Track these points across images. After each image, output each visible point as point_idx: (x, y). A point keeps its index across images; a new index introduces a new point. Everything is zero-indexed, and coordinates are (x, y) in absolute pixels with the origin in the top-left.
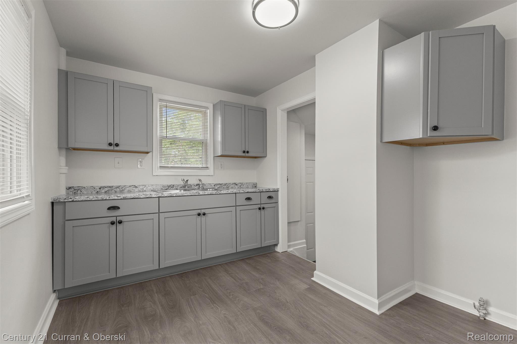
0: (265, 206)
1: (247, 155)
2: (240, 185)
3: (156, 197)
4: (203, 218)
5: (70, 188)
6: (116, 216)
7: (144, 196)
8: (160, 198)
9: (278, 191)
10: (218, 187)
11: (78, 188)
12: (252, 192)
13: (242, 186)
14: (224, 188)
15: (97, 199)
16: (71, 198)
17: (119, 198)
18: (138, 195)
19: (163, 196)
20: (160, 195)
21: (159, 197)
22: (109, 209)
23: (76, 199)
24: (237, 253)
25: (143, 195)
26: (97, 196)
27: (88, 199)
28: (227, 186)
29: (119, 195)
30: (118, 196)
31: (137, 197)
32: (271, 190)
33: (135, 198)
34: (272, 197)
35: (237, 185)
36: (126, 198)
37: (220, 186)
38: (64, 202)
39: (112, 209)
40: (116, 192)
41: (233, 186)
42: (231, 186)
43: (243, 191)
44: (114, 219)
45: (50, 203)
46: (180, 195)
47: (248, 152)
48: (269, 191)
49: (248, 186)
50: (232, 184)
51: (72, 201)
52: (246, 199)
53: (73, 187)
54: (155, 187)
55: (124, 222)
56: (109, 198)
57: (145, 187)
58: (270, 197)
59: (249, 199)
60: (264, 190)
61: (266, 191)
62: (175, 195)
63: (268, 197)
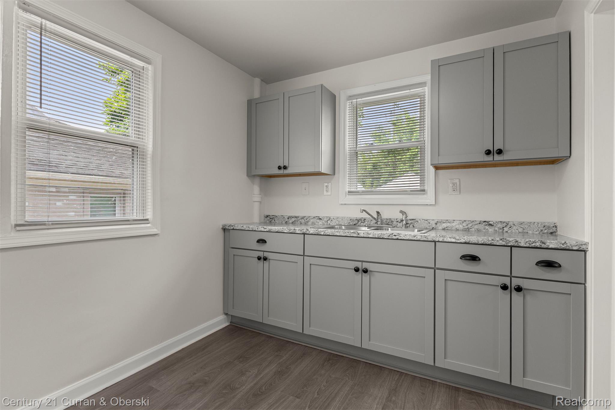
0: (524, 284)
1: (497, 158)
3: (300, 233)
4: (366, 277)
5: (267, 216)
6: (263, 251)
7: (288, 230)
8: (305, 235)
9: (585, 251)
10: (443, 227)
12: (480, 243)
13: (506, 229)
14: (457, 230)
15: (248, 229)
16: (232, 226)
17: (265, 230)
18: (281, 228)
19: (308, 233)
20: (305, 231)
21: (304, 234)
22: (258, 241)
23: (235, 228)
24: (435, 367)
25: (287, 229)
27: (243, 228)
28: (466, 227)
29: (265, 227)
30: (264, 228)
31: (280, 231)
32: (552, 246)
33: (279, 232)
34: (557, 265)
35: (491, 225)
36: (271, 231)
38: (228, 229)
39: (261, 242)
40: (301, 223)
41: (481, 227)
42: (476, 227)
43: (455, 238)
44: (261, 254)
45: (221, 229)
47: (500, 152)
48: (544, 246)
50: (478, 222)
51: (233, 229)
52: (464, 257)
53: (269, 215)
54: (341, 220)
55: (269, 259)
56: (258, 229)
57: (329, 220)
58: (549, 264)
59: (474, 258)
60: (520, 243)
61: (529, 245)
62: (323, 232)
63: (538, 264)
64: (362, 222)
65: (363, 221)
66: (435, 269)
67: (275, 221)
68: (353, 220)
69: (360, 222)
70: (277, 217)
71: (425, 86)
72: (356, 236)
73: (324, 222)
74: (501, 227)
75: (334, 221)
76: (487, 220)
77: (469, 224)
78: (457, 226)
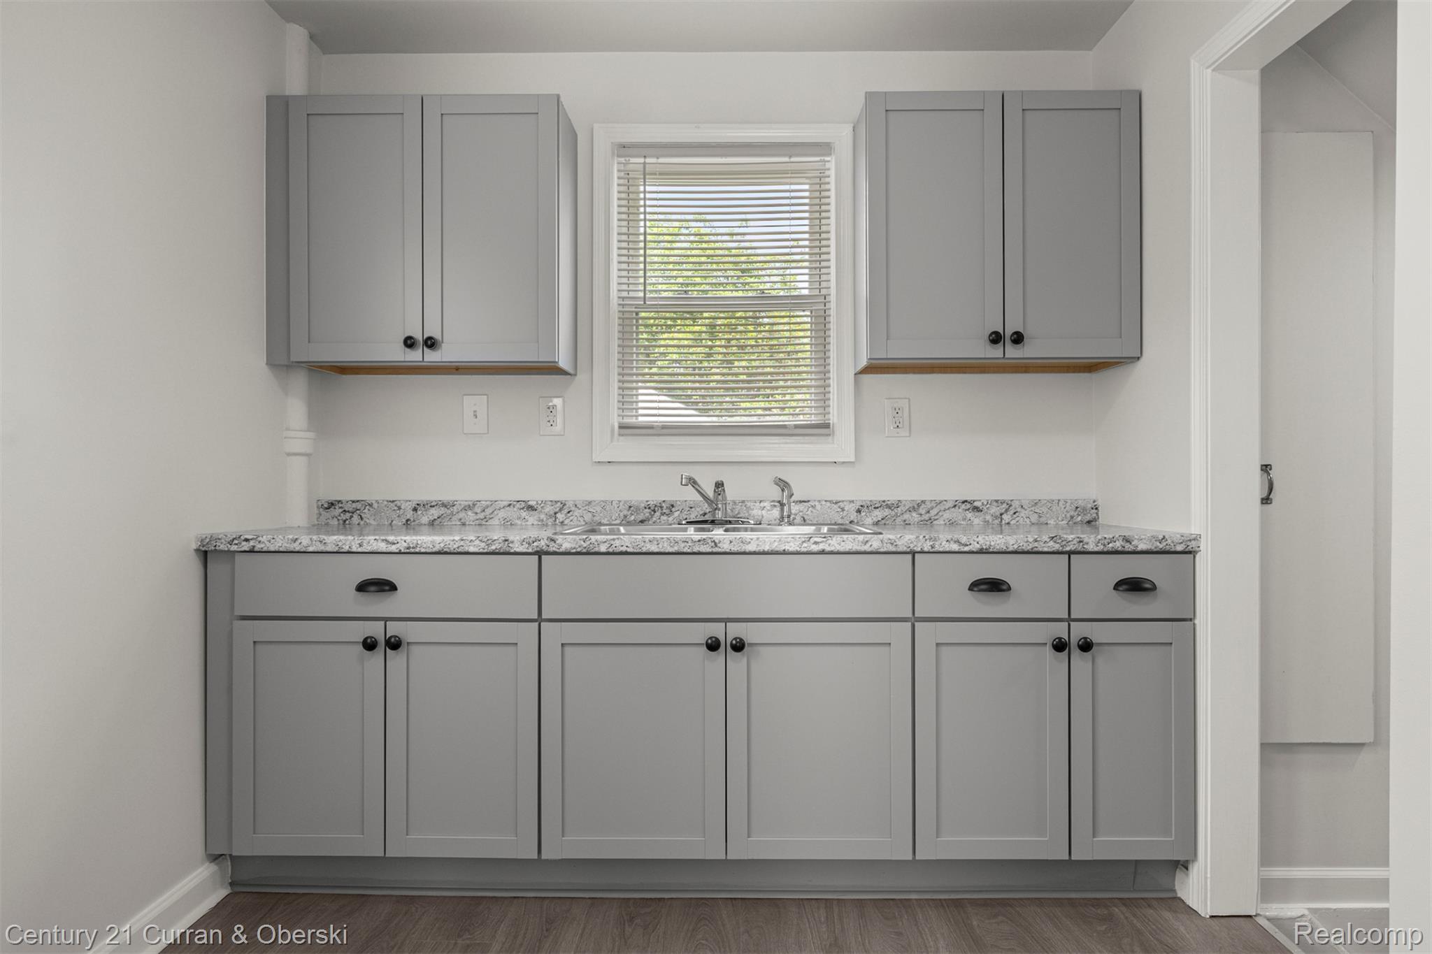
0: (1096, 633)
1: (1013, 352)
2: (995, 510)
3: (525, 550)
4: (737, 663)
5: (332, 504)
6: (386, 620)
7: (483, 545)
8: (543, 557)
9: (1190, 553)
10: (875, 519)
11: (354, 505)
12: (1011, 549)
13: (1006, 518)
14: (907, 524)
15: (321, 548)
16: (247, 540)
17: (393, 548)
18: (457, 538)
19: (554, 549)
20: (542, 544)
21: (540, 554)
22: (363, 587)
23: (262, 546)
24: (914, 864)
25: (477, 542)
26: (323, 537)
27: (296, 547)
28: (926, 517)
29: (391, 538)
30: (386, 541)
31: (453, 547)
32: (1142, 547)
33: (446, 553)
34: (1147, 586)
35: (977, 509)
36: (417, 550)
37: (887, 512)
38: (229, 551)
39: (372, 588)
40: (464, 524)
41: (956, 514)
42: (947, 515)
43: (958, 542)
44: (376, 630)
45: (193, 553)
46: (629, 550)
47: (1018, 338)
48: (1129, 547)
49: (1043, 520)
50: (951, 504)
51: (252, 551)
52: (977, 586)
53: (339, 502)
54: (599, 509)
55: (408, 643)
56: (361, 545)
57: (561, 509)
58: (1133, 586)
59: (994, 586)
60: (1087, 543)
61: (1102, 547)
62: (607, 545)
63: (1117, 586)
64: (663, 514)
65: (667, 511)
66: (914, 620)
67: (362, 519)
68: (638, 509)
69: (658, 514)
70: (371, 505)
71: (829, 155)
72: (709, 550)
73: (543, 516)
74: (998, 514)
75: (577, 513)
76: (968, 499)
77: (932, 508)
78: (906, 516)
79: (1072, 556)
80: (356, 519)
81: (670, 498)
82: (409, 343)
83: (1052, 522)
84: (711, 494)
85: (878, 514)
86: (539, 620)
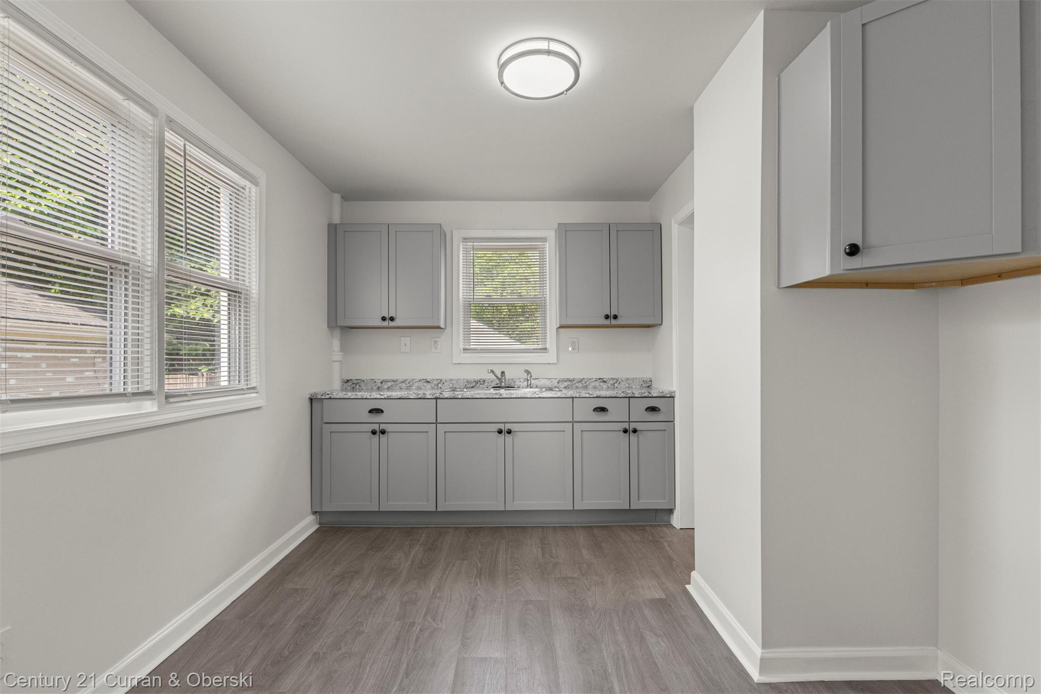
0: (638, 426)
1: (614, 322)
2: (611, 382)
3: (431, 397)
4: (509, 438)
5: (348, 381)
6: (379, 423)
7: (416, 396)
8: (438, 400)
9: (673, 397)
10: (563, 386)
11: (357, 381)
12: (608, 396)
14: (577, 388)
15: (356, 397)
16: (328, 394)
17: (383, 397)
18: (406, 393)
19: (442, 397)
20: (437, 395)
21: (436, 399)
22: (371, 411)
23: (334, 396)
24: (573, 512)
25: (413, 395)
26: (356, 393)
27: (346, 397)
28: (585, 385)
29: (382, 393)
30: (380, 394)
31: (405, 396)
32: (655, 395)
33: (402, 399)
34: (657, 409)
35: (604, 382)
36: (391, 398)
37: (569, 383)
38: (321, 399)
39: (375, 412)
40: (401, 388)
41: (597, 384)
42: (593, 384)
43: (589, 394)
44: (376, 427)
45: (308, 399)
46: (468, 397)
47: (615, 317)
48: (650, 395)
49: (630, 386)
50: (594, 380)
51: (330, 398)
52: (596, 410)
53: (351, 380)
54: (455, 382)
55: (388, 432)
56: (370, 396)
57: (440, 382)
58: (653, 409)
59: (603, 410)
60: (635, 394)
61: (641, 395)
62: (461, 395)
63: (646, 409)
64: (481, 384)
66: (573, 422)
67: (360, 386)
68: (471, 382)
69: (479, 384)
70: (364, 381)
71: (546, 242)
72: (498, 397)
73: (433, 385)
74: (613, 383)
75: (446, 384)
76: (601, 378)
77: (587, 381)
78: (577, 385)
79: (630, 399)
80: (358, 387)
81: (483, 378)
82: (384, 319)
83: (634, 387)
84: (500, 376)
85: (566, 384)
86: (436, 423)
